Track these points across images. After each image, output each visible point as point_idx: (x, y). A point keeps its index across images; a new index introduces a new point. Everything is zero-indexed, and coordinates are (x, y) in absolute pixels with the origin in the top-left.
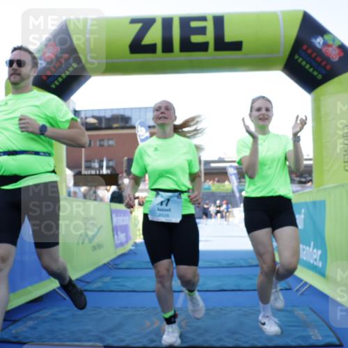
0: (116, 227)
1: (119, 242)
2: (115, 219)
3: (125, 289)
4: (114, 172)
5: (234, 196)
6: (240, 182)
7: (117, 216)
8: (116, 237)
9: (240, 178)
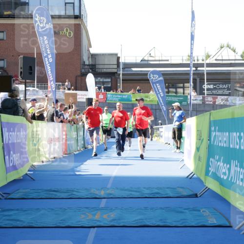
0: (8, 145)
1: (11, 165)
2: (6, 134)
3: (19, 224)
4: (5, 74)
5: (160, 110)
6: (168, 92)
7: (9, 131)
8: (7, 157)
9: (168, 88)
